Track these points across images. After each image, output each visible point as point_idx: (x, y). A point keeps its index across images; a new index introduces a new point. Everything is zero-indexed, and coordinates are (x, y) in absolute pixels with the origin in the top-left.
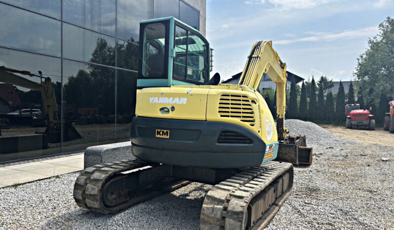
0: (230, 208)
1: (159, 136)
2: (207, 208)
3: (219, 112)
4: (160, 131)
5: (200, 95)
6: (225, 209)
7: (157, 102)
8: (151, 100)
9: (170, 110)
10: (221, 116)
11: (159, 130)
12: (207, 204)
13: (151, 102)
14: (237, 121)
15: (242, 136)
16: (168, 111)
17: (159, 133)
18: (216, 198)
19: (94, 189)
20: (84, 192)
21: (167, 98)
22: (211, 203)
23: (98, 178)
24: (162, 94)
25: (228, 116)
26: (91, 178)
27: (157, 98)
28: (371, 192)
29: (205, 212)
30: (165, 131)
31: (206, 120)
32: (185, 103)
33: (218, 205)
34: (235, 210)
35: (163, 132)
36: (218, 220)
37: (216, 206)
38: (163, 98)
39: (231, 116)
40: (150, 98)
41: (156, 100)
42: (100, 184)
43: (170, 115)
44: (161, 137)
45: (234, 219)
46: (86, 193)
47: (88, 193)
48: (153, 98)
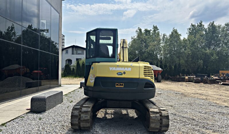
0: (163, 115)
1: (118, 86)
2: (153, 116)
3: (144, 74)
4: (118, 84)
5: (137, 67)
6: (161, 115)
7: (115, 70)
8: (111, 69)
9: (123, 74)
10: (145, 76)
12: (152, 115)
13: (111, 70)
14: (149, 78)
15: (151, 85)
16: (122, 74)
18: (155, 112)
19: (87, 116)
20: (80, 119)
21: (121, 68)
22: (154, 114)
23: (87, 110)
24: (118, 66)
25: (147, 76)
26: (82, 111)
28: (171, 106)
29: (153, 118)
30: (121, 84)
31: (139, 78)
32: (130, 70)
33: (157, 114)
34: (165, 115)
35: (120, 84)
36: (159, 120)
37: (156, 115)
38: (119, 68)
39: (148, 76)
40: (110, 68)
41: (114, 69)
42: (89, 113)
43: (123, 76)
44: (119, 86)
45: (165, 119)
46: (81, 119)
47: (83, 119)
48: (112, 68)
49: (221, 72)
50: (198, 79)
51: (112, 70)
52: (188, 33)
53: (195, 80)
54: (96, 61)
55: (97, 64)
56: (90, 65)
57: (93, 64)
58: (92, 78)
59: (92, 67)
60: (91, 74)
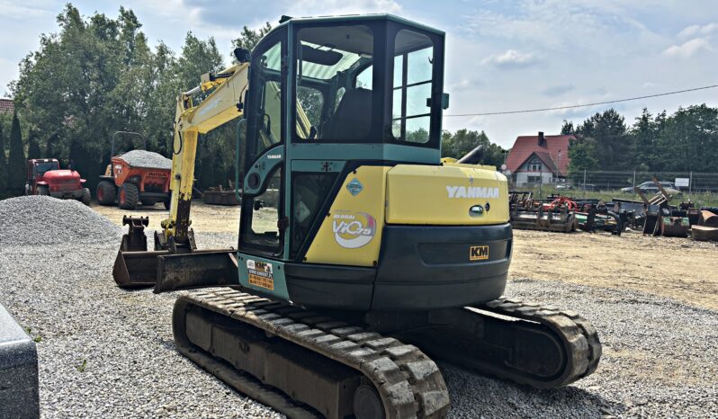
1: (475, 258)
2: (575, 342)
4: (477, 249)
7: (464, 195)
8: (451, 191)
9: (485, 209)
11: (475, 248)
12: (571, 338)
13: (451, 195)
16: (482, 212)
17: (474, 252)
18: (571, 327)
19: (442, 395)
20: (421, 414)
21: (479, 188)
23: (429, 371)
24: (472, 180)
26: (417, 378)
27: (462, 189)
29: (578, 348)
30: (483, 247)
32: (497, 196)
33: (577, 334)
34: (592, 332)
35: (481, 250)
36: (587, 352)
37: (578, 337)
38: (474, 188)
40: (448, 188)
41: (462, 192)
42: (441, 381)
43: (486, 218)
44: (479, 258)
46: (426, 412)
47: (432, 411)
48: (455, 188)
51: (457, 196)
54: (386, 157)
55: (386, 169)
56: (337, 174)
57: (362, 170)
58: (353, 228)
59: (355, 180)
60: (348, 212)
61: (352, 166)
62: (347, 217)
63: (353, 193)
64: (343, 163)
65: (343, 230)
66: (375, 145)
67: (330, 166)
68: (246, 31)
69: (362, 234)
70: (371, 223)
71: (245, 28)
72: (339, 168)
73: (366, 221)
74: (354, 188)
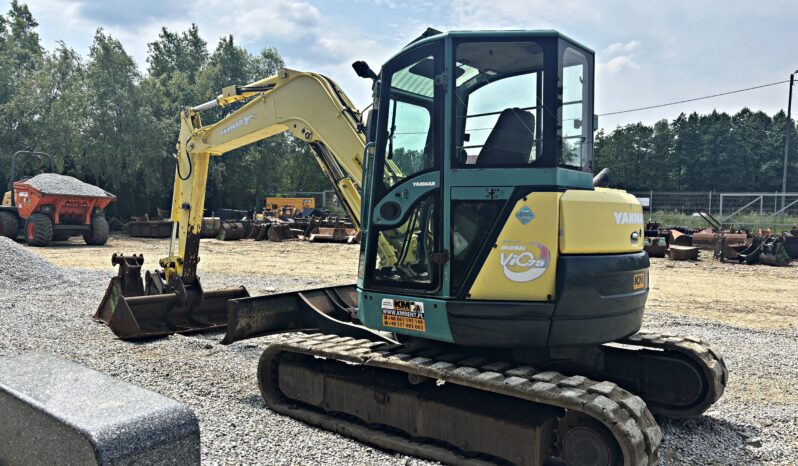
1: (637, 286)
4: (638, 277)
7: (627, 221)
12: (709, 364)
13: (618, 222)
16: (637, 239)
17: (636, 281)
21: (636, 214)
26: (637, 413)
27: (626, 214)
29: (717, 374)
30: (641, 276)
35: (640, 279)
37: (714, 362)
38: (633, 214)
40: (616, 214)
41: (625, 218)
48: (620, 214)
49: (270, 201)
50: (236, 227)
51: (622, 223)
52: (151, 58)
53: (226, 230)
54: (558, 182)
55: (559, 194)
56: (503, 201)
57: (532, 196)
58: (524, 259)
59: (525, 208)
60: (518, 243)
61: (521, 192)
62: (516, 248)
63: (524, 222)
64: (511, 190)
65: (512, 263)
66: (548, 169)
67: (497, 193)
68: (165, 32)
69: (534, 266)
70: (544, 254)
71: (164, 29)
72: (507, 195)
73: (538, 253)
74: (525, 217)
